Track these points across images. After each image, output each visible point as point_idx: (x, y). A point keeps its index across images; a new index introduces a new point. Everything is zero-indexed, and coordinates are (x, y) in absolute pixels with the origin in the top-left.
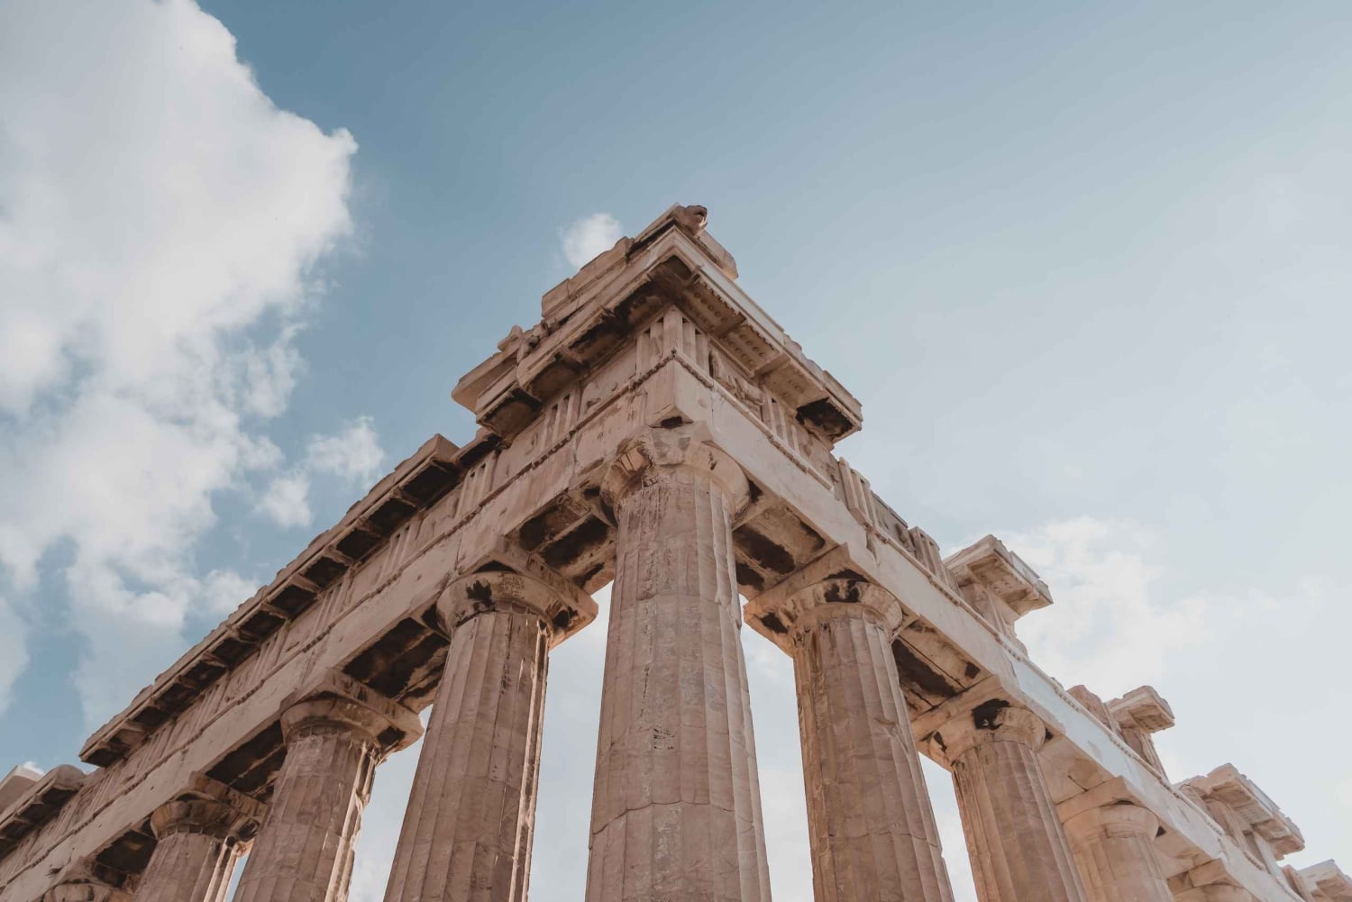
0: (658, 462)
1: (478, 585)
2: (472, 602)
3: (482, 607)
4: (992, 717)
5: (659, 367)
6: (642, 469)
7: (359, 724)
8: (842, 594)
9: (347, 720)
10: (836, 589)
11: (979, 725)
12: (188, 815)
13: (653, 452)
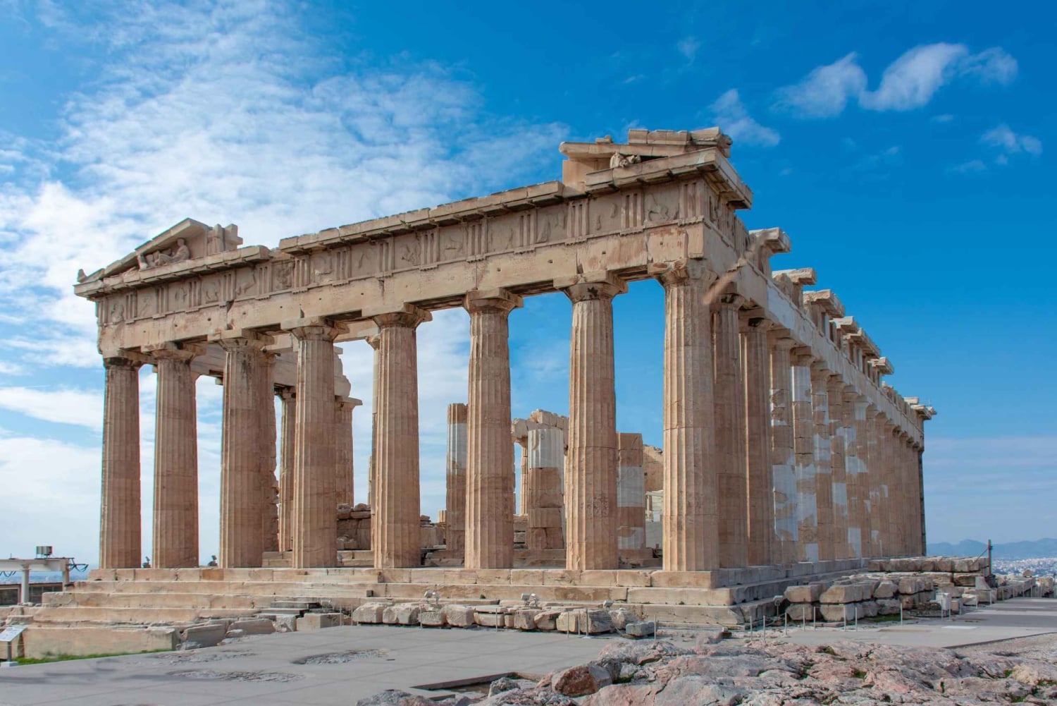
0: (691, 277)
1: (593, 288)
2: (590, 293)
3: (593, 297)
4: (756, 323)
5: (695, 223)
6: (684, 278)
7: (506, 308)
8: (728, 300)
9: (503, 307)
10: (726, 298)
11: (750, 324)
12: (400, 319)
13: (690, 273)
